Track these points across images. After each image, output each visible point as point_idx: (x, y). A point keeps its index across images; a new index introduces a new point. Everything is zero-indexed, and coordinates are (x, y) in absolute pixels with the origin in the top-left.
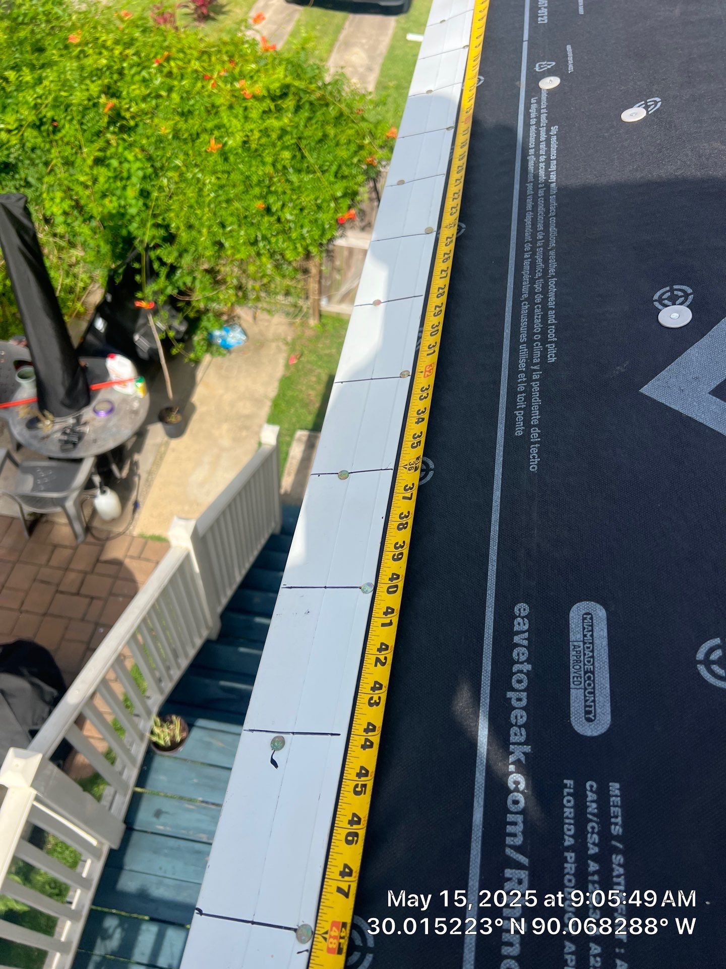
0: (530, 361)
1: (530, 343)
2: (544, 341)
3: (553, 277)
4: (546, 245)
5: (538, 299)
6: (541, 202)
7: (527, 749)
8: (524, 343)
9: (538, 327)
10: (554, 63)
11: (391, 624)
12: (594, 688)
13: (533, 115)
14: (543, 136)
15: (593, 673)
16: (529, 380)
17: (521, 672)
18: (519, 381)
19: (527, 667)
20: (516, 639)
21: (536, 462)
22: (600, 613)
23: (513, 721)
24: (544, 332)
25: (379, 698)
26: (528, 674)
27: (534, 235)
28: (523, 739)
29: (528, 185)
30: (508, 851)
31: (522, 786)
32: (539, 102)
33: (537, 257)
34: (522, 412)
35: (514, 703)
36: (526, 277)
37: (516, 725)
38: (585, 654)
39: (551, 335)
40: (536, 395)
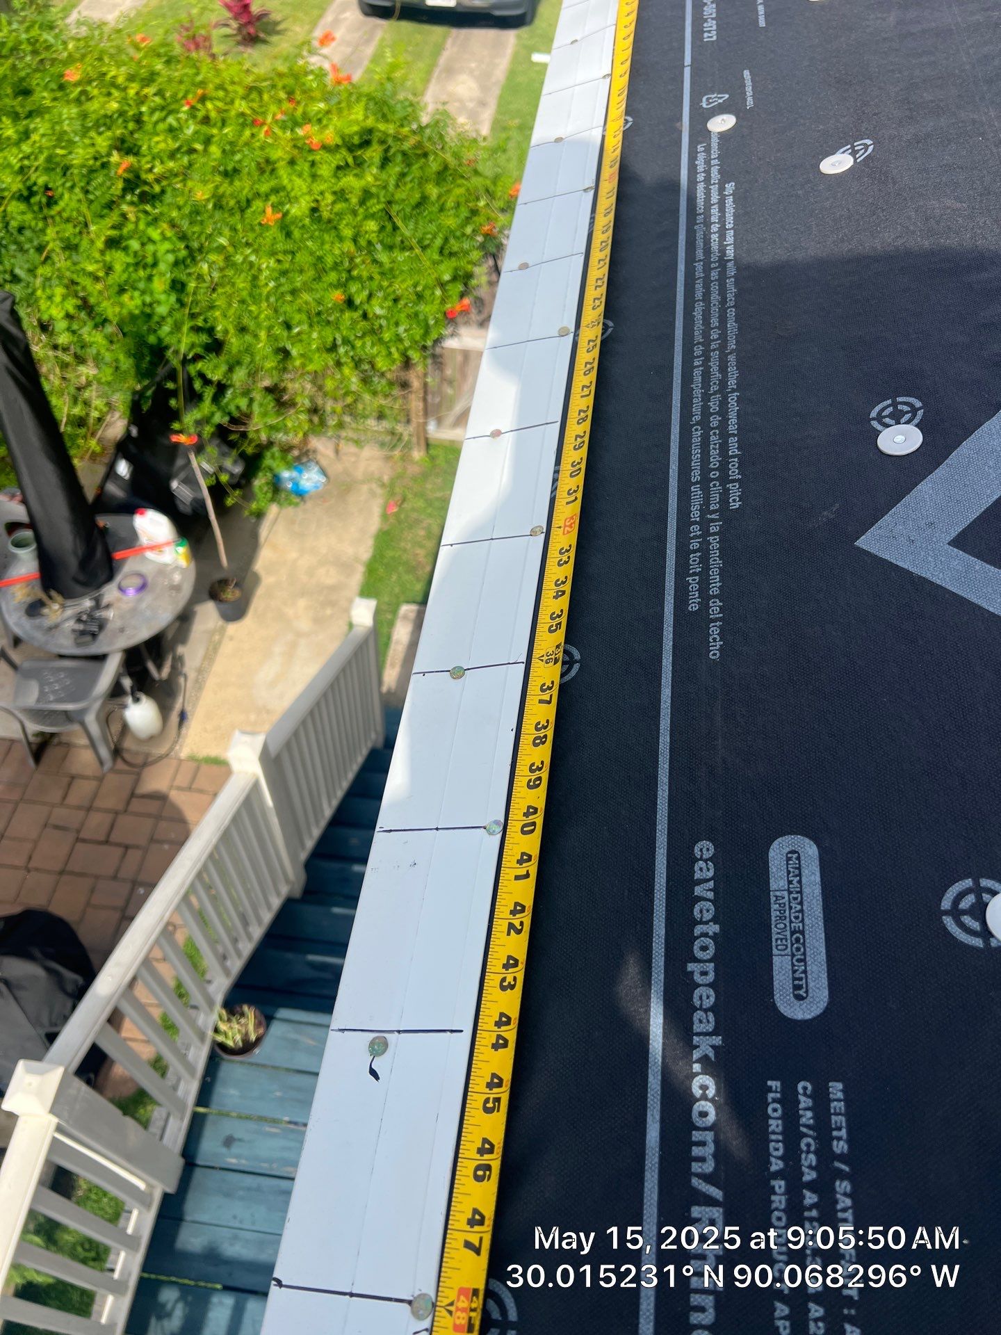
0: (705, 509)
1: (705, 482)
2: (724, 479)
3: (733, 391)
4: (722, 347)
5: (715, 421)
6: (715, 288)
7: (717, 1040)
8: (697, 483)
9: (715, 461)
10: (727, 96)
11: (527, 876)
12: (804, 954)
13: (700, 168)
14: (715, 198)
15: (802, 933)
16: (706, 533)
17: (705, 935)
18: (692, 535)
19: (714, 928)
20: (698, 891)
21: (718, 646)
22: (810, 850)
23: (697, 1003)
24: (724, 467)
25: (515, 979)
26: (715, 937)
27: (706, 334)
28: (710, 1028)
29: (696, 264)
30: (695, 1182)
31: (711, 1092)
32: (708, 150)
33: (711, 364)
34: (697, 578)
35: (698, 978)
36: (698, 393)
37: (701, 1008)
38: (791, 908)
39: (734, 472)
40: (715, 554)
